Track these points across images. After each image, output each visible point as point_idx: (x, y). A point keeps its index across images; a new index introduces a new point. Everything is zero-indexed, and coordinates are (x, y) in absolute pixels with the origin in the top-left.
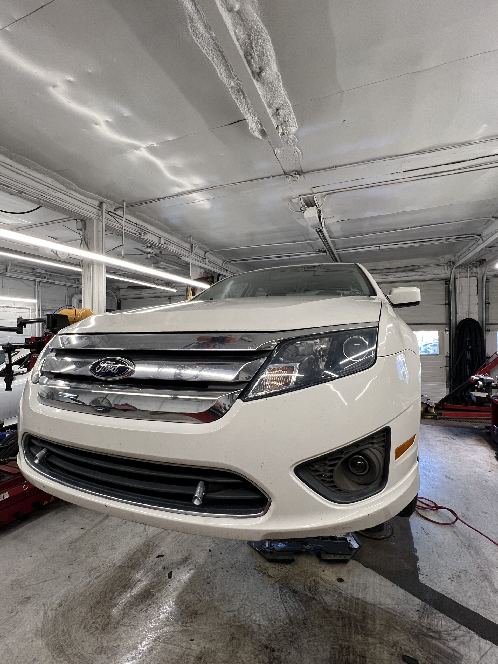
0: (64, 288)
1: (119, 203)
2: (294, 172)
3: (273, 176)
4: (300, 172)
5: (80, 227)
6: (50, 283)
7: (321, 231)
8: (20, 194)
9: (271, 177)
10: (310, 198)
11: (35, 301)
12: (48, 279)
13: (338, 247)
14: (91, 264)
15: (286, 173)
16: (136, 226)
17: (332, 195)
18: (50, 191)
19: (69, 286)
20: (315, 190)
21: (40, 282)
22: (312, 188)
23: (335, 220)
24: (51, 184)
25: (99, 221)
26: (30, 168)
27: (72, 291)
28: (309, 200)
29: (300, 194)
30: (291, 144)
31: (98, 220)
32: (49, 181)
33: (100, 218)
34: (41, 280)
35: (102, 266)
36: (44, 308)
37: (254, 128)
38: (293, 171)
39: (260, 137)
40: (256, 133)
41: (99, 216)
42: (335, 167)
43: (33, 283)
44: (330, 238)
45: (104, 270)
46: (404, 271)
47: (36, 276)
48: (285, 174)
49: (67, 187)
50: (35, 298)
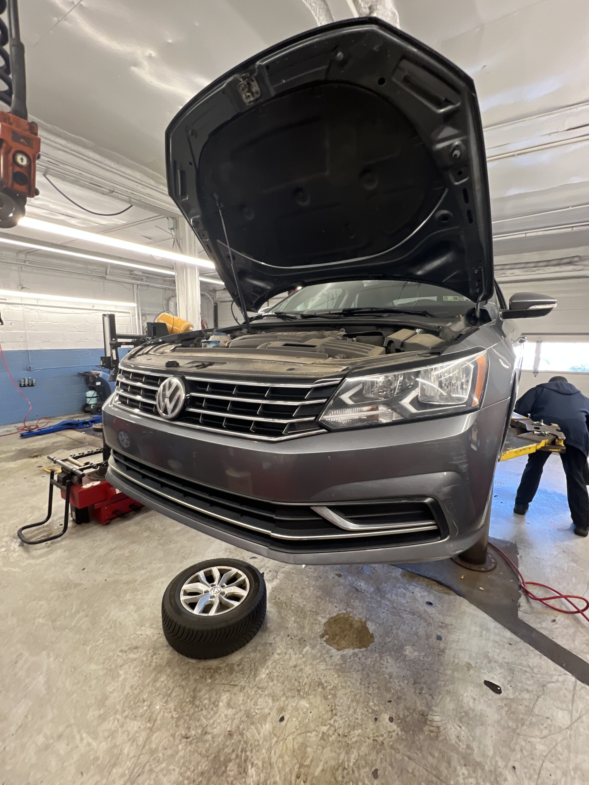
0: (161, 291)
5: (172, 226)
6: (148, 285)
8: (111, 193)
11: (135, 305)
12: (146, 281)
14: (184, 267)
18: (140, 188)
19: (165, 289)
21: (138, 285)
24: (140, 179)
26: (119, 164)
27: (169, 293)
32: (138, 175)
34: (139, 282)
35: (195, 269)
36: (143, 312)
43: (132, 286)
45: (197, 273)
46: (558, 265)
47: (134, 279)
49: (156, 181)
50: (134, 302)
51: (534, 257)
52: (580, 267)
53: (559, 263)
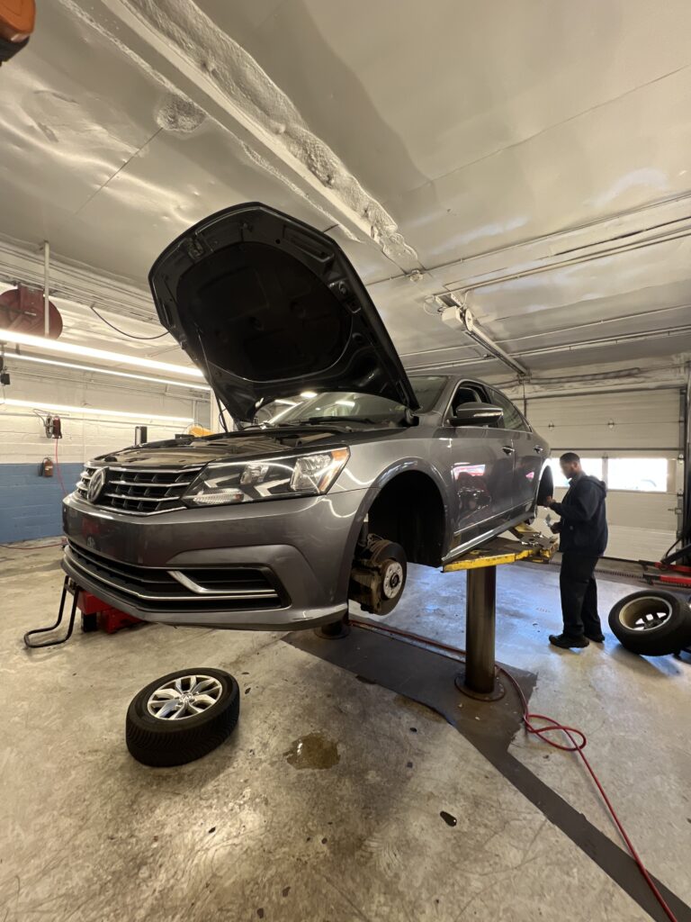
2: (415, 271)
4: (422, 270)
10: (448, 297)
17: (474, 291)
22: (446, 285)
23: (491, 319)
29: (435, 293)
42: (461, 260)
44: (495, 340)
46: (616, 377)
48: (406, 273)
51: (593, 369)
52: (642, 379)
53: (618, 375)
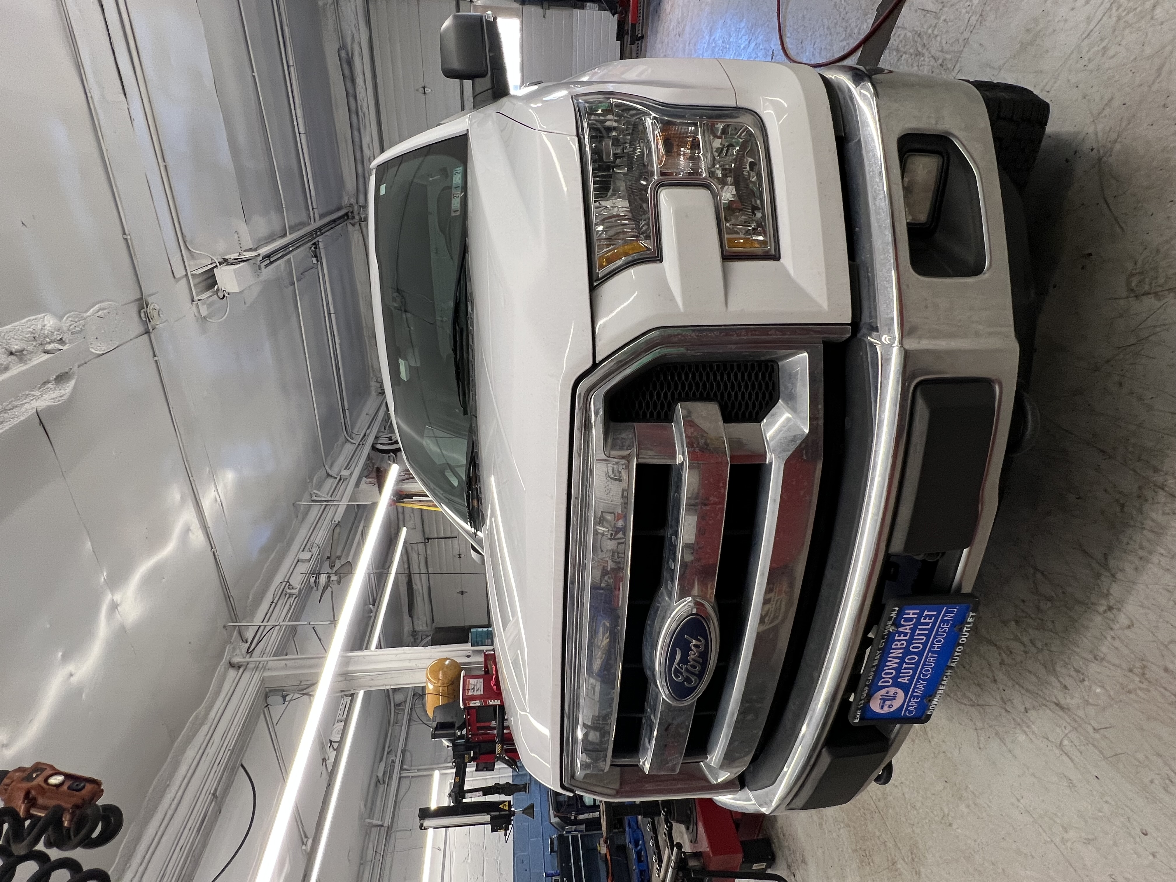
1: (231, 636)
2: (143, 315)
3: (155, 356)
4: (142, 304)
7: (268, 256)
8: (217, 798)
9: (156, 358)
10: (197, 280)
13: (304, 218)
15: (146, 330)
16: (276, 604)
17: (188, 238)
18: (211, 751)
20: (180, 272)
21: (402, 769)
22: (174, 277)
23: (243, 228)
24: (196, 750)
25: (267, 668)
26: (168, 785)
28: (200, 283)
29: (190, 301)
30: (80, 324)
31: (264, 668)
32: (190, 753)
33: (261, 666)
34: (397, 768)
35: (350, 657)
37: (54, 395)
38: (141, 317)
39: (72, 383)
40: (63, 392)
41: (258, 667)
42: (125, 237)
43: (403, 780)
44: (285, 235)
45: (361, 653)
46: (353, 81)
47: (390, 777)
48: (147, 332)
49: (201, 724)
52: (356, 46)
53: (350, 79)
